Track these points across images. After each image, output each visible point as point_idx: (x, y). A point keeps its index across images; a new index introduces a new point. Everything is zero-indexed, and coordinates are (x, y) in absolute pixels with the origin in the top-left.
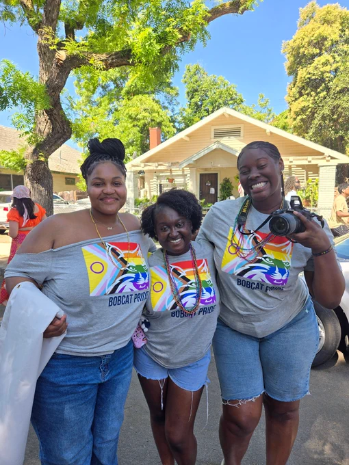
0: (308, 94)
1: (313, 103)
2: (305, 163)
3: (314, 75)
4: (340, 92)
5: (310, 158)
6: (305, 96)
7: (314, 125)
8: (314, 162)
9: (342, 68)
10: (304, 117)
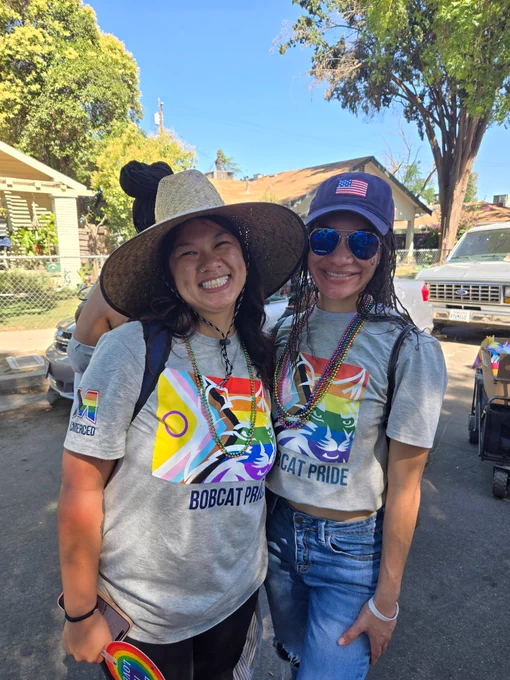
0: (10, 80)
1: (21, 97)
2: (32, 189)
3: (17, 52)
4: (61, 91)
5: (38, 183)
6: (8, 83)
7: (27, 133)
8: (44, 190)
9: (57, 56)
10: (12, 116)
